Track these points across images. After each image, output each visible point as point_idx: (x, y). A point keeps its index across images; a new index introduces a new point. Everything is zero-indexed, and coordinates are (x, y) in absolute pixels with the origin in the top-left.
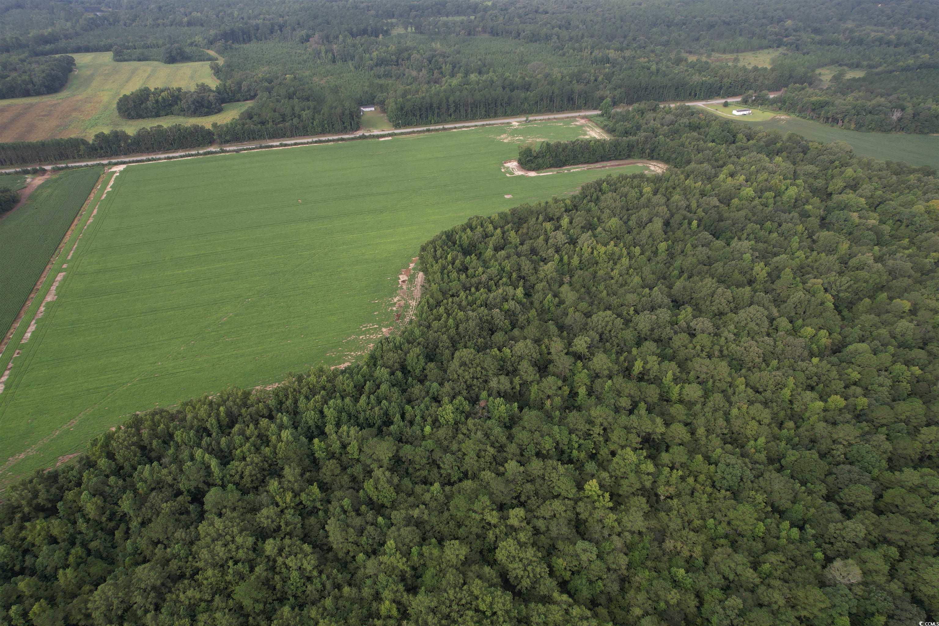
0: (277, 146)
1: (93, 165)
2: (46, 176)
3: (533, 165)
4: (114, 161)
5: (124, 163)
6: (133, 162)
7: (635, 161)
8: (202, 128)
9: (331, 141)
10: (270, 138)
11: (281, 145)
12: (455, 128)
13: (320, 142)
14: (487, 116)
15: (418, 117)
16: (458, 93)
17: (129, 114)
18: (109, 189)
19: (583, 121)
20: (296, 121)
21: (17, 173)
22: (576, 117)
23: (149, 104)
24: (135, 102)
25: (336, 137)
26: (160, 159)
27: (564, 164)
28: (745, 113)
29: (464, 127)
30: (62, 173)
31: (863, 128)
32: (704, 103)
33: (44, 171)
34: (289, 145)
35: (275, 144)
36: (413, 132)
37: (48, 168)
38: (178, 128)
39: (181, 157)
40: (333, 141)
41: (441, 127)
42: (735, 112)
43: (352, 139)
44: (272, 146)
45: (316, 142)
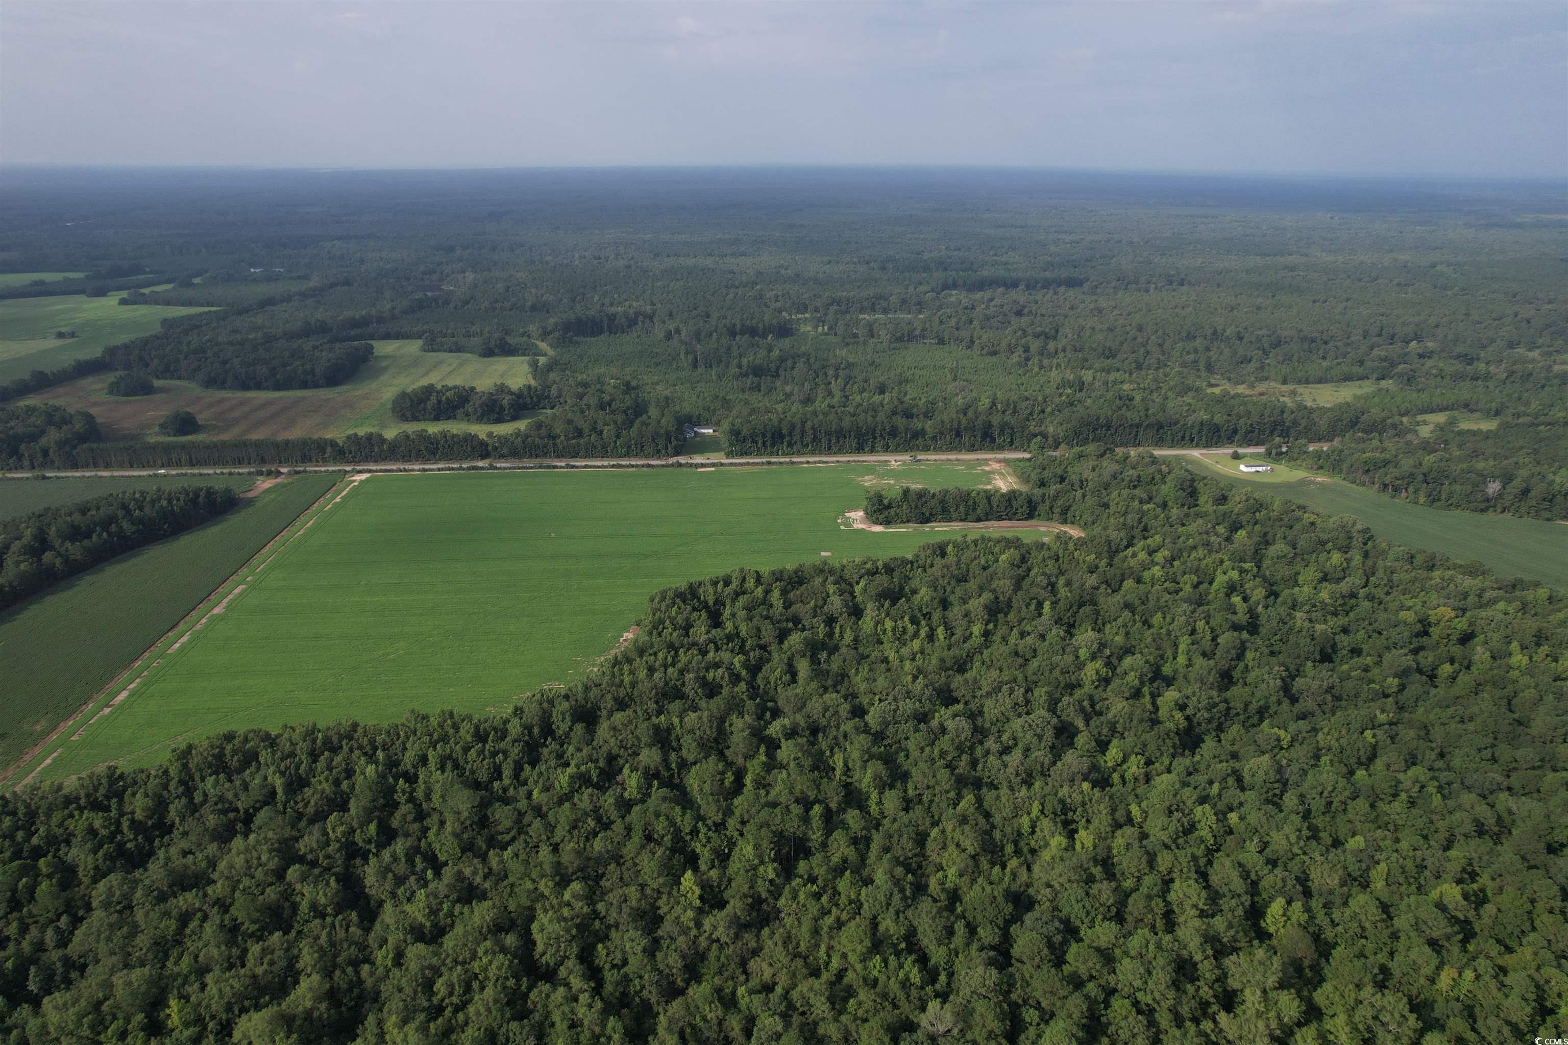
0: (561, 467)
1: (334, 471)
2: (279, 480)
3: (881, 517)
4: (358, 468)
5: (370, 471)
6: (381, 471)
7: (1040, 522)
8: (476, 436)
9: (633, 466)
10: (558, 457)
11: (568, 466)
12: (808, 462)
13: (620, 466)
14: (860, 449)
15: (760, 445)
16: (821, 417)
17: (403, 415)
18: (338, 500)
19: (996, 466)
20: (593, 438)
21: (249, 473)
22: (990, 460)
23: (429, 405)
24: (412, 401)
25: (640, 462)
26: (413, 470)
27: (928, 521)
28: (1260, 469)
29: (819, 462)
30: (297, 476)
31: (1438, 504)
32: (1204, 451)
33: (279, 473)
34: (577, 467)
35: (559, 464)
36: (748, 464)
37: (284, 470)
38: (444, 434)
39: (439, 470)
40: (637, 466)
41: (788, 460)
42: (1242, 468)
43: (663, 466)
44: (555, 467)
45: (613, 466)
